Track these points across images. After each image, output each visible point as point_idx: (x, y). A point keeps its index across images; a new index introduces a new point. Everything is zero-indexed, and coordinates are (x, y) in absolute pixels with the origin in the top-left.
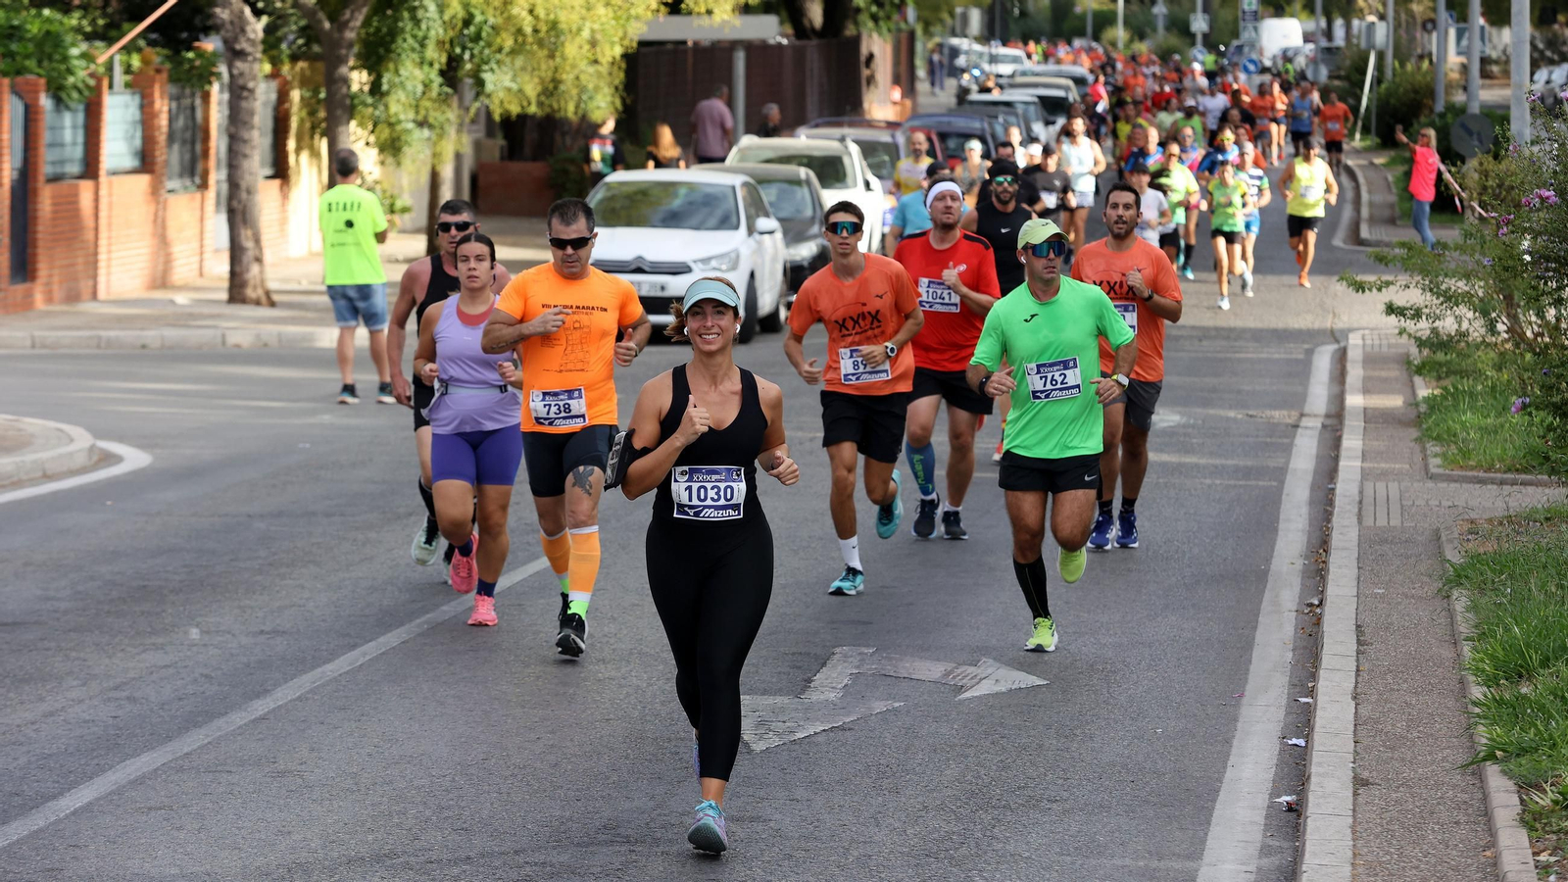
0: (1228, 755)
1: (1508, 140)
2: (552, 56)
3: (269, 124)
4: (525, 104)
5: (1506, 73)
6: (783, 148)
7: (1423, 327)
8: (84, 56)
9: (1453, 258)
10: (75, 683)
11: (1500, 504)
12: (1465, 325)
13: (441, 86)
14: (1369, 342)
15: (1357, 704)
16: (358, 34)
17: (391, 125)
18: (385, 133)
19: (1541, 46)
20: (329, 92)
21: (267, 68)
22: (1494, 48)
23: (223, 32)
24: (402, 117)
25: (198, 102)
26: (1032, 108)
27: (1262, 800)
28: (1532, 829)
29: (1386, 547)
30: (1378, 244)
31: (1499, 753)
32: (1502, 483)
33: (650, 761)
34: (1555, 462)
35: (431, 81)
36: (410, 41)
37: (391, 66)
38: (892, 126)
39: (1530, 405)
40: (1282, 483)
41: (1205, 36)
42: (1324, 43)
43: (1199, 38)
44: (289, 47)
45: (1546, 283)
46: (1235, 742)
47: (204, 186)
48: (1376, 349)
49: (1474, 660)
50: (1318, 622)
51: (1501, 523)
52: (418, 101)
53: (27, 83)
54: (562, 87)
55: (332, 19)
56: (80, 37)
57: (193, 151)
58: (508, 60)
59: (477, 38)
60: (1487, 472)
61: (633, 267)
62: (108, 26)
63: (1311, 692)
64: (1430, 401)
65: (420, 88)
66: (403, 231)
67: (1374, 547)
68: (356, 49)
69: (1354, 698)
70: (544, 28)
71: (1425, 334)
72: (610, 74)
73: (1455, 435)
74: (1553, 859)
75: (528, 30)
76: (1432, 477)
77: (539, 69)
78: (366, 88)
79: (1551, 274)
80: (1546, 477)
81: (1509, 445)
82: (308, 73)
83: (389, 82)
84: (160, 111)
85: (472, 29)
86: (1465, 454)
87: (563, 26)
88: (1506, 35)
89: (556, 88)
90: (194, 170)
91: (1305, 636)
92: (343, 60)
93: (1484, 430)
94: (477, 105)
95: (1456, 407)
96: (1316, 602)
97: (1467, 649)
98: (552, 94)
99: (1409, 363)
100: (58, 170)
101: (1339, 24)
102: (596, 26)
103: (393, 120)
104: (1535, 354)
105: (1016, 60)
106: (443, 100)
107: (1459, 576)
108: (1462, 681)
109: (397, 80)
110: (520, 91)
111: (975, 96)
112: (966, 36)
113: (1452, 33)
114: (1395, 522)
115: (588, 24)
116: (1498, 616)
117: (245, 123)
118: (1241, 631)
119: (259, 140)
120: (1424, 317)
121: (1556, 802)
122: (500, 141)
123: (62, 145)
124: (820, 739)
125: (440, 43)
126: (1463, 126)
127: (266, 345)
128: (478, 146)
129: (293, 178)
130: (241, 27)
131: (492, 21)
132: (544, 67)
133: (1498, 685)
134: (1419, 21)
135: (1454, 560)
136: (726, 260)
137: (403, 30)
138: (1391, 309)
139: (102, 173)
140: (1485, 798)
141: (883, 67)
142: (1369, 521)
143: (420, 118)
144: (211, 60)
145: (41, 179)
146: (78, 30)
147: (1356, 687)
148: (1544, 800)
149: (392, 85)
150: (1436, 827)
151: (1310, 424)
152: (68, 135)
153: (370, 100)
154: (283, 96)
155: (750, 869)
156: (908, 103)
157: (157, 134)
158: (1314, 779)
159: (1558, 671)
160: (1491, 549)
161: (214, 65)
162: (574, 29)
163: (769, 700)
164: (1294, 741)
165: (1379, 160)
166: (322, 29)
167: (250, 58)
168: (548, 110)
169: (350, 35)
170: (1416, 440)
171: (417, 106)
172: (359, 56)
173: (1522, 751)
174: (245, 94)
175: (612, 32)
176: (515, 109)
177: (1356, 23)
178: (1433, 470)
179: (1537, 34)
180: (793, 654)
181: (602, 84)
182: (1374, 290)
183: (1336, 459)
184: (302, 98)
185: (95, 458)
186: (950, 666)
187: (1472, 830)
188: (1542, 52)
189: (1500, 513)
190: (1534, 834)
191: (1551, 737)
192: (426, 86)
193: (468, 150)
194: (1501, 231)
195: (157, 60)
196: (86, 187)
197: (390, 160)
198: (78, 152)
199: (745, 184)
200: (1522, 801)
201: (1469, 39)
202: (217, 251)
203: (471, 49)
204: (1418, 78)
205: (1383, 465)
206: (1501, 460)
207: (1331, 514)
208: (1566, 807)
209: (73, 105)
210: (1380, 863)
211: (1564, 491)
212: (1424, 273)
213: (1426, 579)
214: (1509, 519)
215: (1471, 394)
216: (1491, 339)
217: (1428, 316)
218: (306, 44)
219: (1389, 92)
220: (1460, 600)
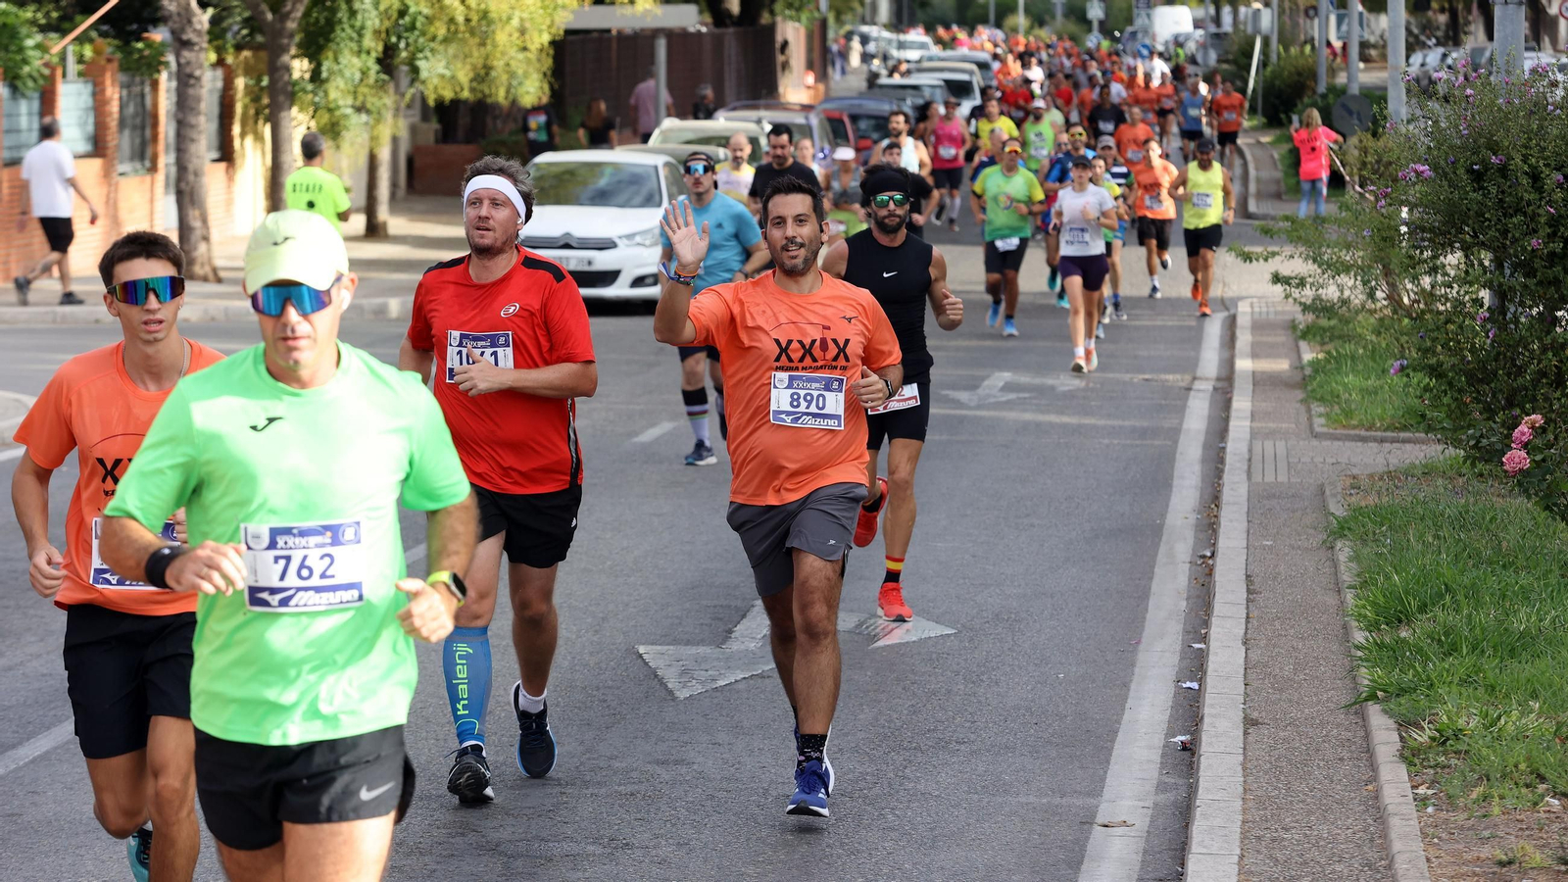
0: (1125, 699)
1: (1385, 118)
2: (483, 44)
3: (215, 110)
4: (458, 89)
5: (1384, 57)
6: (702, 130)
7: (1308, 293)
8: (38, 46)
9: (1332, 233)
10: (33, 639)
11: (1380, 460)
12: (1347, 293)
13: (378, 73)
14: (1257, 309)
15: (1247, 649)
16: (299, 25)
17: (330, 110)
18: (325, 118)
19: (1416, 31)
20: (271, 80)
21: (213, 57)
22: (1373, 33)
23: (170, 24)
24: (341, 103)
25: (147, 89)
26: (938, 92)
27: (1158, 740)
28: (1411, 764)
29: (1274, 502)
30: (1264, 217)
31: (1380, 694)
32: (1382, 441)
33: (580, 708)
34: (1431, 419)
35: (369, 69)
36: (349, 30)
37: (330, 54)
38: (806, 108)
39: (1407, 367)
40: (1176, 442)
41: (1101, 23)
42: (1213, 29)
43: (1095, 25)
44: (234, 38)
45: (1422, 253)
46: (1133, 686)
47: (153, 169)
48: (1264, 316)
49: (1356, 606)
50: (1210, 572)
51: (1381, 478)
52: (356, 87)
54: (493, 74)
55: (274, 10)
56: (35, 29)
57: (143, 136)
58: (441, 48)
59: (412, 27)
60: (1368, 431)
61: (561, 243)
62: (62, 19)
63: (1204, 639)
64: (1314, 363)
65: (358, 76)
67: (1263, 503)
68: (297, 39)
69: (1245, 643)
70: (475, 18)
71: (1309, 301)
72: (539, 60)
73: (1338, 396)
74: (1430, 792)
75: (460, 19)
76: (1317, 436)
77: (471, 56)
78: (307, 76)
79: (1426, 243)
80: (1423, 435)
81: (1389, 406)
82: (252, 61)
83: (328, 70)
84: (111, 99)
85: (407, 19)
86: (1348, 414)
87: (493, 15)
88: (1383, 21)
89: (487, 74)
90: (144, 154)
91: (1198, 586)
92: (285, 49)
93: (1365, 392)
94: (412, 91)
95: (1338, 370)
96: (1209, 554)
97: (1349, 597)
98: (483, 80)
99: (1295, 328)
101: (1226, 10)
102: (525, 15)
103: (332, 106)
104: (1412, 319)
105: (923, 46)
106: (380, 86)
107: (1342, 528)
108: (1345, 627)
109: (336, 68)
110: (453, 77)
111: (884, 80)
112: (875, 24)
113: (1333, 19)
114: (1282, 478)
115: (517, 13)
116: (1379, 565)
117: (192, 109)
118: (1137, 582)
119: (206, 126)
120: (1308, 286)
121: (1433, 739)
122: (435, 125)
123: (18, 131)
124: (741, 686)
125: (377, 33)
126: (1344, 106)
127: (213, 319)
128: (413, 130)
129: (238, 161)
130: (187, 17)
131: (425, 11)
132: (476, 54)
133: (1379, 630)
134: (1302, 7)
135: (1337, 513)
136: (650, 236)
137: (340, 22)
138: (1277, 279)
140: (1367, 736)
141: (797, 54)
142: (1257, 478)
143: (358, 103)
144: (159, 50)
146: (33, 22)
147: (1246, 633)
148: (1422, 737)
149: (331, 73)
150: (1322, 764)
151: (1202, 387)
152: (23, 122)
153: (310, 87)
154: (228, 84)
155: (675, 809)
156: (821, 87)
157: (108, 120)
158: (1206, 720)
159: (1435, 616)
160: (1372, 503)
161: (162, 55)
162: (504, 18)
163: (692, 650)
164: (1188, 684)
165: (1266, 139)
166: (265, 20)
167: (196, 48)
168: (480, 95)
169: (291, 25)
170: (1302, 401)
171: (355, 92)
172: (300, 46)
173: (1402, 692)
174: (192, 81)
175: (540, 20)
176: (448, 95)
177: (1242, 10)
178: (1318, 429)
179: (1412, 20)
180: (715, 607)
181: (531, 70)
182: (1261, 260)
183: (1227, 420)
184: (246, 86)
186: (863, 617)
187: (1355, 766)
188: (1416, 37)
189: (1381, 469)
190: (1412, 769)
191: (1429, 679)
192: (364, 73)
193: (404, 134)
194: (1380, 204)
195: (109, 50)
199: (667, 164)
200: (1402, 738)
201: (1349, 24)
203: (407, 38)
204: (1301, 62)
205: (1272, 425)
206: (1382, 419)
207: (1222, 471)
208: (1444, 743)
209: (29, 93)
210: (1269, 798)
211: (1440, 448)
212: (1308, 243)
213: (1312, 531)
214: (1390, 475)
215: (1353, 358)
216: (1370, 305)
217: (1312, 284)
218: (250, 34)
219: (1275, 75)
220: (1344, 551)
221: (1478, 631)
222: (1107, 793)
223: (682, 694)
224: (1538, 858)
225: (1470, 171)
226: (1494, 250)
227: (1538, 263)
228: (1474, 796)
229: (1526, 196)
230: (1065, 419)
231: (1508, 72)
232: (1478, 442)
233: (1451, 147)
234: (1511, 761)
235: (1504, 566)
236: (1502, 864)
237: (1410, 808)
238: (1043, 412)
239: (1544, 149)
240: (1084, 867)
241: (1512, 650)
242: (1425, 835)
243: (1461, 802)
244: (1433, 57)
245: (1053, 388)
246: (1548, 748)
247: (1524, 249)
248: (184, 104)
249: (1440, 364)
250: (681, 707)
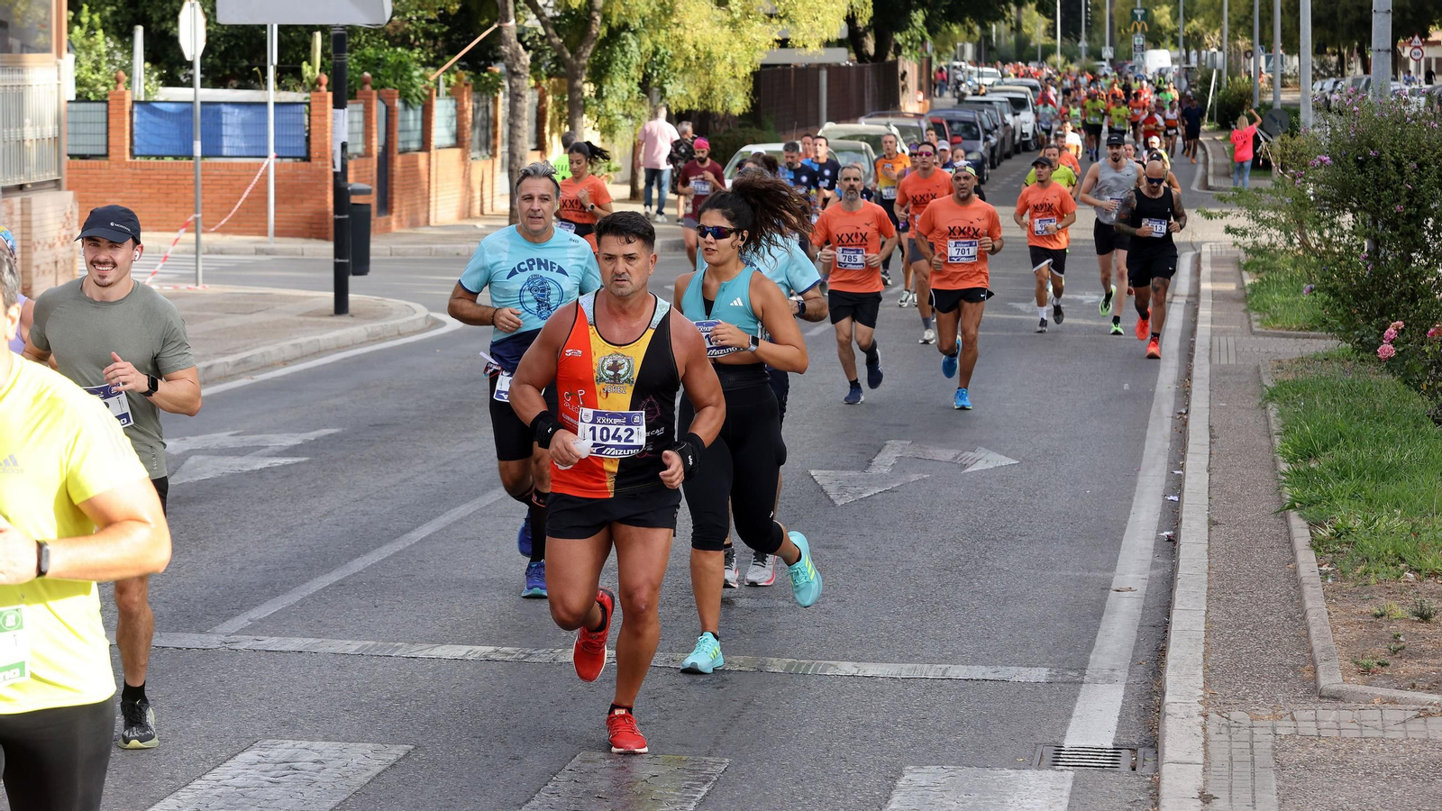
0: (1130, 507)
1: (1299, 124)
2: (707, 74)
3: (534, 116)
4: (691, 103)
5: (1297, 84)
6: (851, 131)
7: (1248, 241)
8: (421, 76)
9: (1267, 199)
10: (419, 461)
11: (1297, 350)
12: (1274, 240)
13: (639, 92)
14: (1214, 250)
15: (1210, 475)
16: (588, 61)
17: (608, 117)
18: (605, 122)
19: (1317, 67)
20: (570, 97)
21: (533, 82)
22: (1289, 68)
23: (506, 61)
24: (615, 112)
25: (490, 103)
26: (1004, 105)
27: (1152, 534)
28: (1318, 551)
29: (1227, 377)
30: (1219, 189)
31: (1297, 504)
32: (1297, 337)
34: (1330, 324)
35: (633, 90)
36: (620, 65)
37: (609, 80)
38: (918, 116)
39: (1314, 289)
41: (1111, 61)
42: (1184, 65)
43: (1107, 62)
44: (546, 70)
45: (1324, 214)
46: (1135, 499)
47: (494, 155)
48: (1219, 254)
49: (1281, 446)
50: (1185, 424)
51: (1297, 362)
52: (625, 102)
53: (388, 93)
54: (714, 93)
55: (572, 52)
56: (419, 65)
57: (488, 133)
58: (680, 76)
59: (662, 63)
60: (1288, 330)
62: (435, 57)
63: (1182, 467)
64: (1253, 287)
65: (626, 94)
66: (615, 183)
67: (1219, 378)
68: (587, 70)
69: (1209, 471)
70: (702, 56)
71: (1250, 245)
72: (744, 84)
73: (1268, 308)
74: (1330, 569)
75: (693, 58)
76: (1254, 334)
77: (700, 82)
78: (593, 94)
79: (1327, 208)
80: (1324, 333)
81: (1301, 314)
82: (557, 85)
83: (607, 90)
84: (467, 109)
85: (658, 57)
86: (1275, 319)
87: (714, 55)
88: (1296, 62)
89: (710, 94)
90: (488, 144)
91: (1178, 433)
92: (578, 77)
93: (1286, 305)
95: (1268, 290)
96: (1184, 412)
97: (1277, 440)
98: (707, 98)
99: (1239, 263)
100: (406, 146)
101: (1193, 53)
102: (735, 55)
103: (609, 114)
104: (1317, 257)
105: (992, 75)
106: (640, 101)
107: (1272, 395)
108: (1274, 460)
109: (612, 89)
110: (688, 95)
111: (969, 98)
112: (963, 61)
113: (1263, 59)
114: (1232, 361)
115: (730, 54)
116: (1296, 420)
117: (519, 116)
118: (1138, 430)
119: (527, 127)
120: (1249, 235)
121: (1332, 534)
123: (409, 131)
124: (878, 497)
125: (639, 66)
126: (1271, 116)
129: (548, 150)
130: (516, 57)
131: (670, 52)
132: (703, 80)
133: (1296, 462)
134: (1243, 52)
135: (1269, 385)
137: (616, 59)
138: (1228, 230)
139: (432, 147)
140: (1289, 532)
141: (912, 80)
142: (1216, 361)
143: (626, 112)
144: (498, 78)
145: (396, 151)
146: (418, 60)
147: (1209, 464)
148: (1325, 533)
149: (609, 92)
150: (1259, 550)
151: (1179, 301)
152: (411, 124)
153: (595, 102)
154: (542, 99)
156: (928, 102)
157: (465, 123)
158: (1184, 521)
159: (1333, 453)
160: (1291, 378)
161: (500, 81)
162: (721, 57)
163: (846, 474)
164: (1171, 498)
165: (1219, 138)
166: (566, 58)
167: (522, 77)
168: (705, 107)
169: (584, 62)
170: (1244, 311)
171: (624, 105)
172: (588, 75)
173: (1311, 503)
174: (519, 98)
175: (745, 58)
176: (685, 107)
177: (1204, 52)
178: (1256, 329)
179: (1315, 60)
180: (860, 445)
181: (739, 91)
182: (1218, 218)
183: (1195, 322)
184: (554, 100)
185: (429, 323)
186: (958, 452)
187: (1281, 552)
188: (1317, 71)
189: (1296, 356)
190: (1319, 554)
191: (1329, 494)
192: (630, 92)
194: (1295, 182)
195: (465, 78)
196: (422, 156)
197: (607, 138)
198: (417, 135)
200: (1311, 533)
201: (1274, 63)
202: (502, 195)
203: (658, 70)
204: (1242, 86)
205: (1225, 327)
206: (1297, 323)
207: (1192, 357)
208: (1339, 537)
209: (416, 106)
210: (1225, 573)
211: (1336, 342)
212: (1249, 207)
213: (1251, 397)
214: (1302, 360)
215: (1278, 282)
216: (1289, 248)
217: (1251, 234)
218: (557, 68)
219: (1225, 96)
220: (1273, 409)
221: (1361, 463)
222: (1119, 569)
223: (840, 502)
224: (1399, 612)
225: (1356, 161)
226: (1372, 213)
227: (1400, 221)
228: (1359, 571)
229: (1393, 177)
230: (1089, 322)
231: (1381, 96)
232: (1362, 339)
233: (1343, 145)
234: (1383, 549)
235: (1377, 421)
236: (1377, 616)
237: (1317, 579)
238: (1075, 318)
239: (1404, 147)
240: (1103, 618)
241: (1384, 476)
242: (1326, 597)
243: (1350, 576)
244: (1329, 84)
245: (1081, 301)
246: (1407, 540)
247: (1391, 211)
248: (514, 113)
249: (1336, 287)
250: (839, 511)
